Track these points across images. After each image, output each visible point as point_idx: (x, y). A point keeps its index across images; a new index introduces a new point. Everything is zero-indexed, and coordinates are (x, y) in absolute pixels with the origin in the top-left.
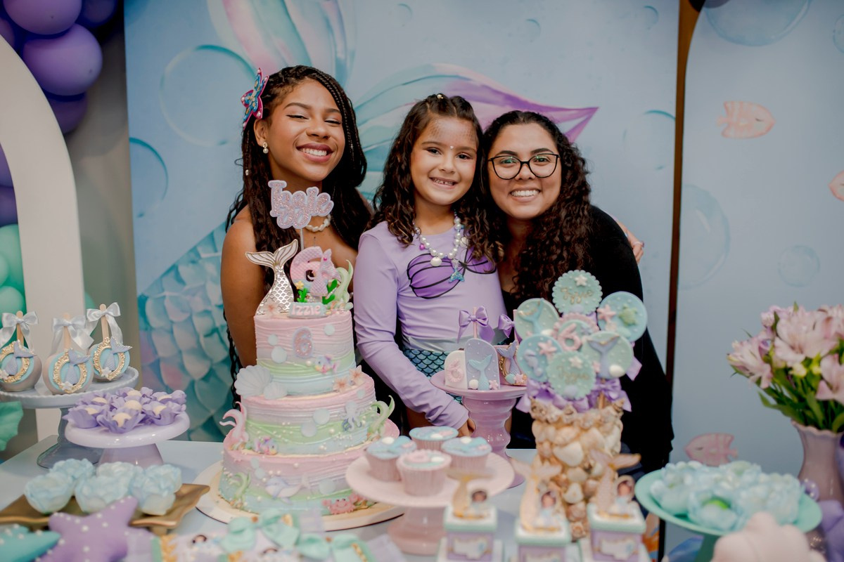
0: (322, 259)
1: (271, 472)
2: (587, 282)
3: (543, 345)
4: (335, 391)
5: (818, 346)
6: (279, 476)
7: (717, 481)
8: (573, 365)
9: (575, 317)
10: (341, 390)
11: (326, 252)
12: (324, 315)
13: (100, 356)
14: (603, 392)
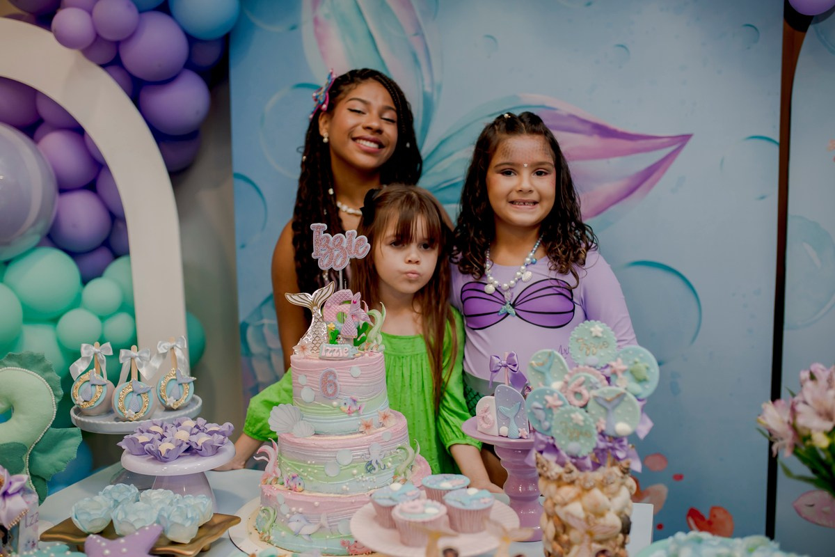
0: (353, 303)
2: (602, 332)
3: (549, 398)
4: (362, 432)
8: (575, 421)
9: (584, 370)
10: (366, 431)
11: (356, 295)
12: (352, 356)
13: (166, 386)
14: (610, 451)
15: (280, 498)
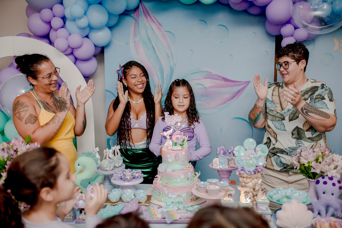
0: (181, 135)
1: (169, 191)
2: (252, 141)
3: (242, 158)
5: (311, 158)
6: (171, 192)
7: (286, 192)
8: (250, 163)
9: (250, 151)
10: (186, 169)
14: (257, 170)
15: (165, 189)
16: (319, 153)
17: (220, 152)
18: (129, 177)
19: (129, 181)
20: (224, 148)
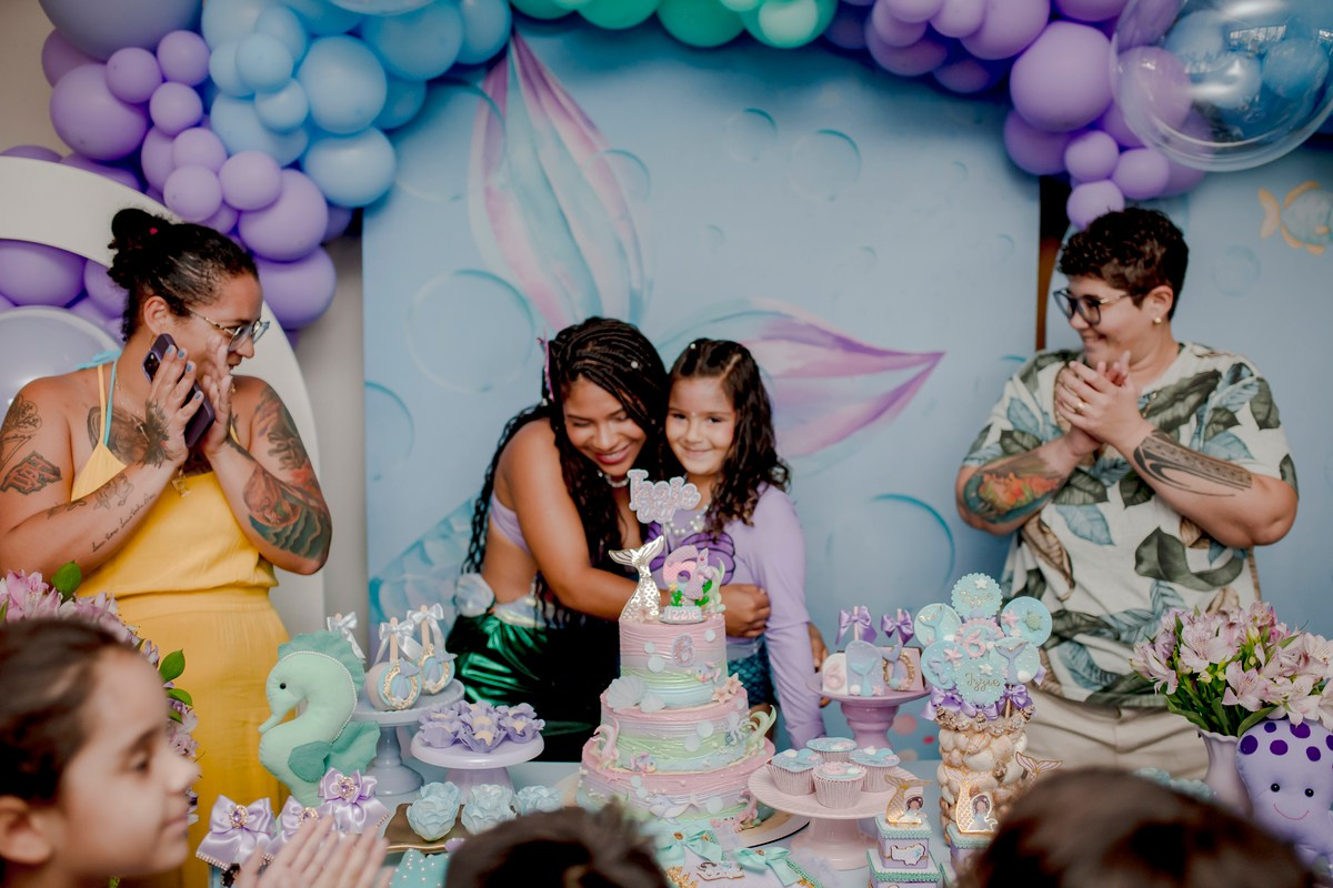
0: (699, 560)
1: (655, 791)
2: (986, 585)
3: (949, 652)
4: (716, 701)
5: (1223, 651)
6: (662, 795)
8: (983, 672)
10: (720, 700)
12: (701, 620)
14: (1011, 698)
15: (636, 780)
16: (1250, 630)
17: (851, 630)
18: (487, 736)
19: (488, 751)
20: (866, 612)
